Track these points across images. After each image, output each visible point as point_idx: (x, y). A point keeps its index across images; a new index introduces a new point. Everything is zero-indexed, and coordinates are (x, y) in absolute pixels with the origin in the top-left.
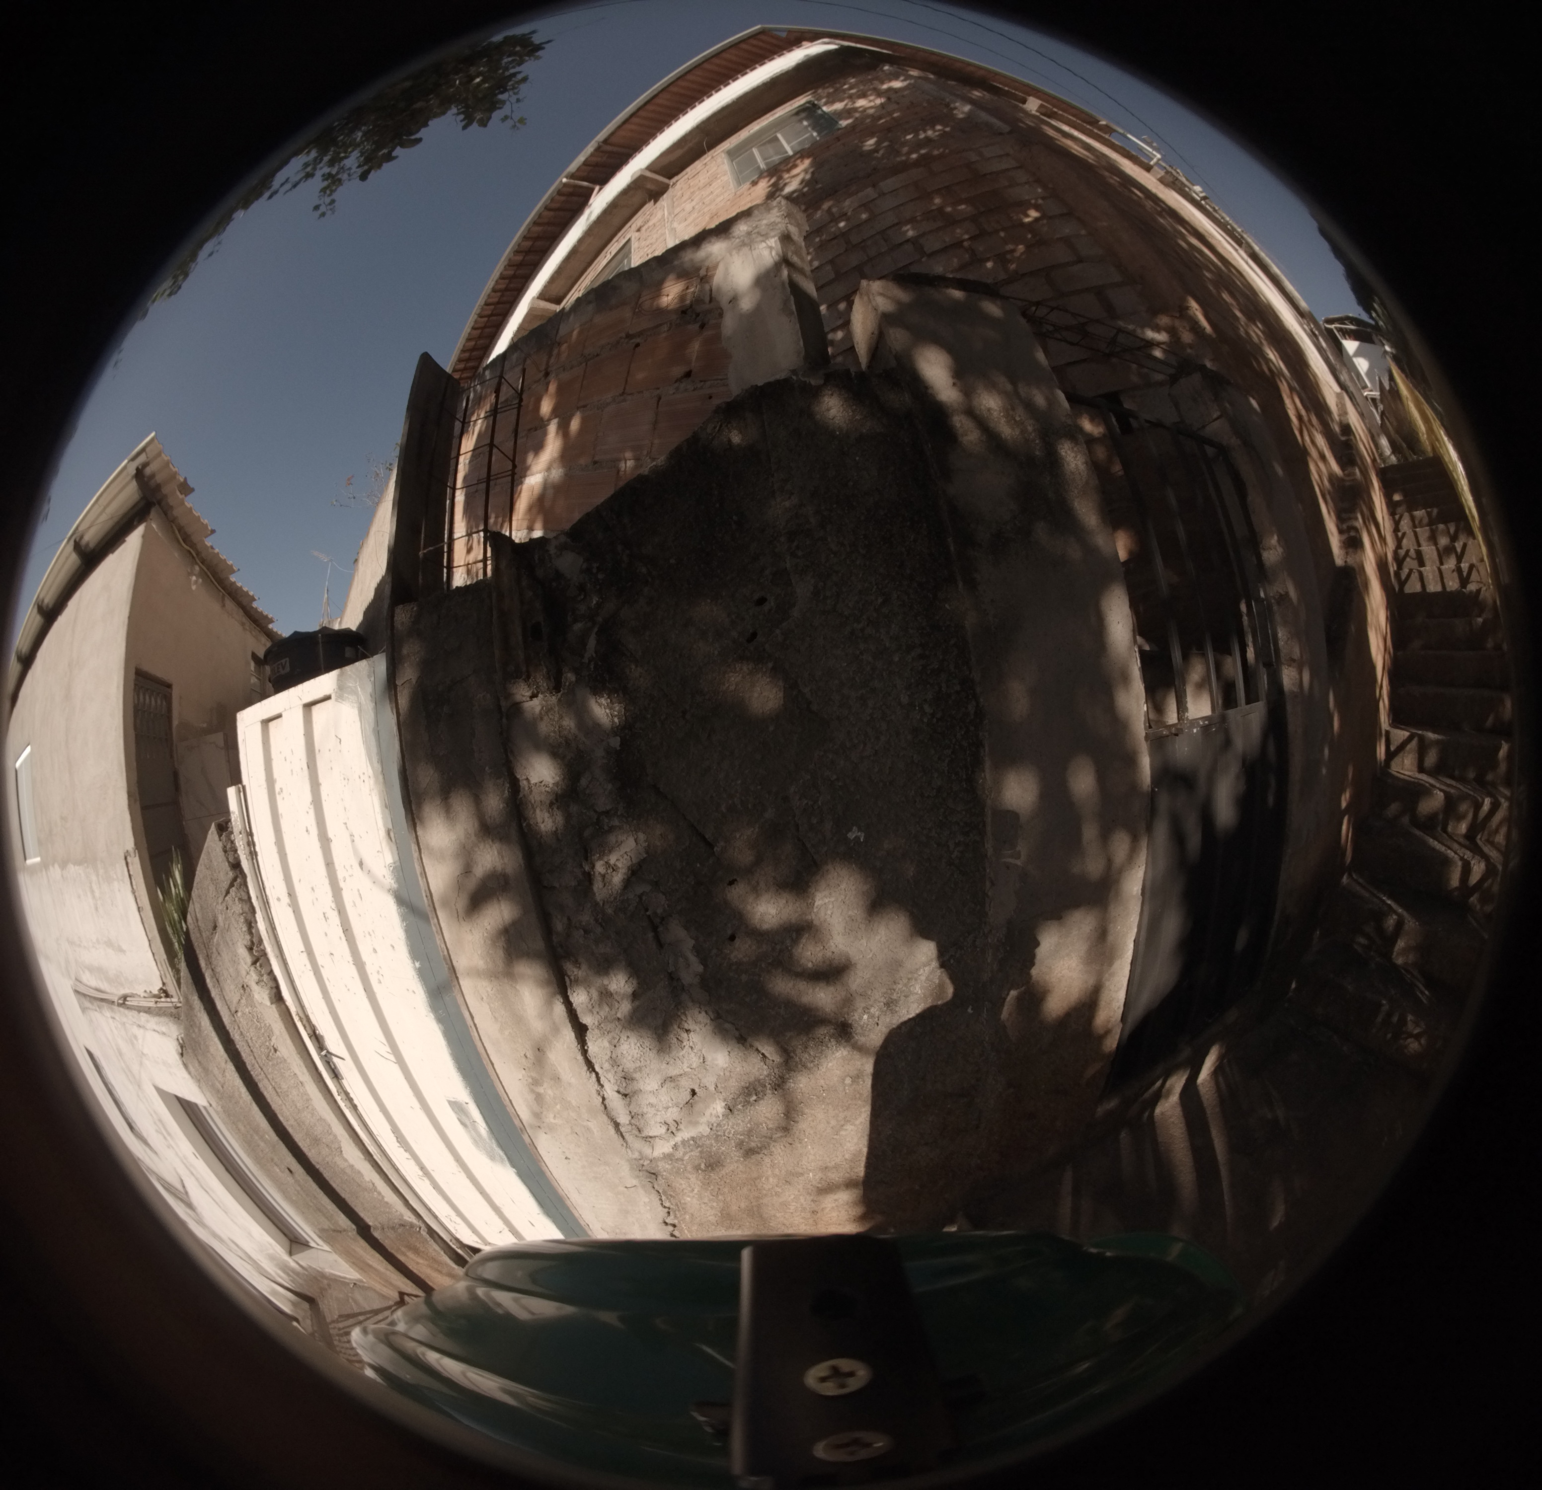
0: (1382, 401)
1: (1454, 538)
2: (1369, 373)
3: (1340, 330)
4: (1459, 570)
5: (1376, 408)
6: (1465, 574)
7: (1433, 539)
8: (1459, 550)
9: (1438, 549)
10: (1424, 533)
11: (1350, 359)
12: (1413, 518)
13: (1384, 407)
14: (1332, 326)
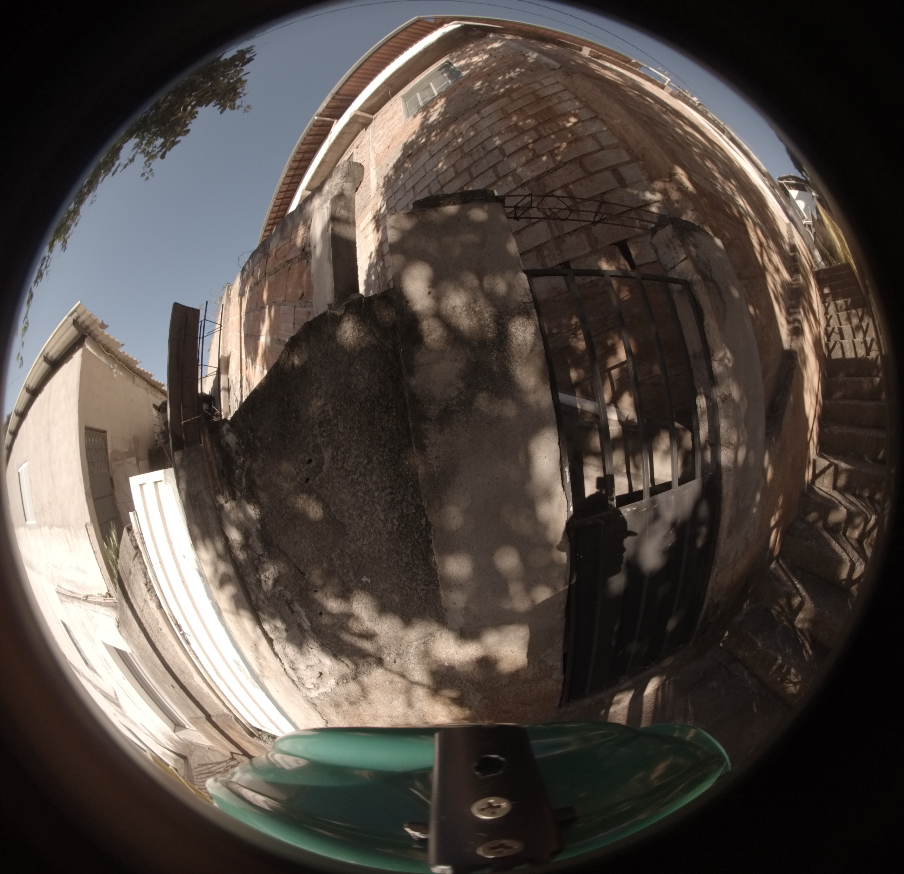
0: (814, 226)
1: (861, 319)
2: (806, 209)
3: (787, 184)
4: (865, 342)
5: (811, 230)
6: (869, 345)
7: (849, 319)
8: (865, 328)
9: (852, 327)
10: (843, 315)
11: (794, 201)
12: (836, 305)
13: (815, 230)
14: (783, 182)
